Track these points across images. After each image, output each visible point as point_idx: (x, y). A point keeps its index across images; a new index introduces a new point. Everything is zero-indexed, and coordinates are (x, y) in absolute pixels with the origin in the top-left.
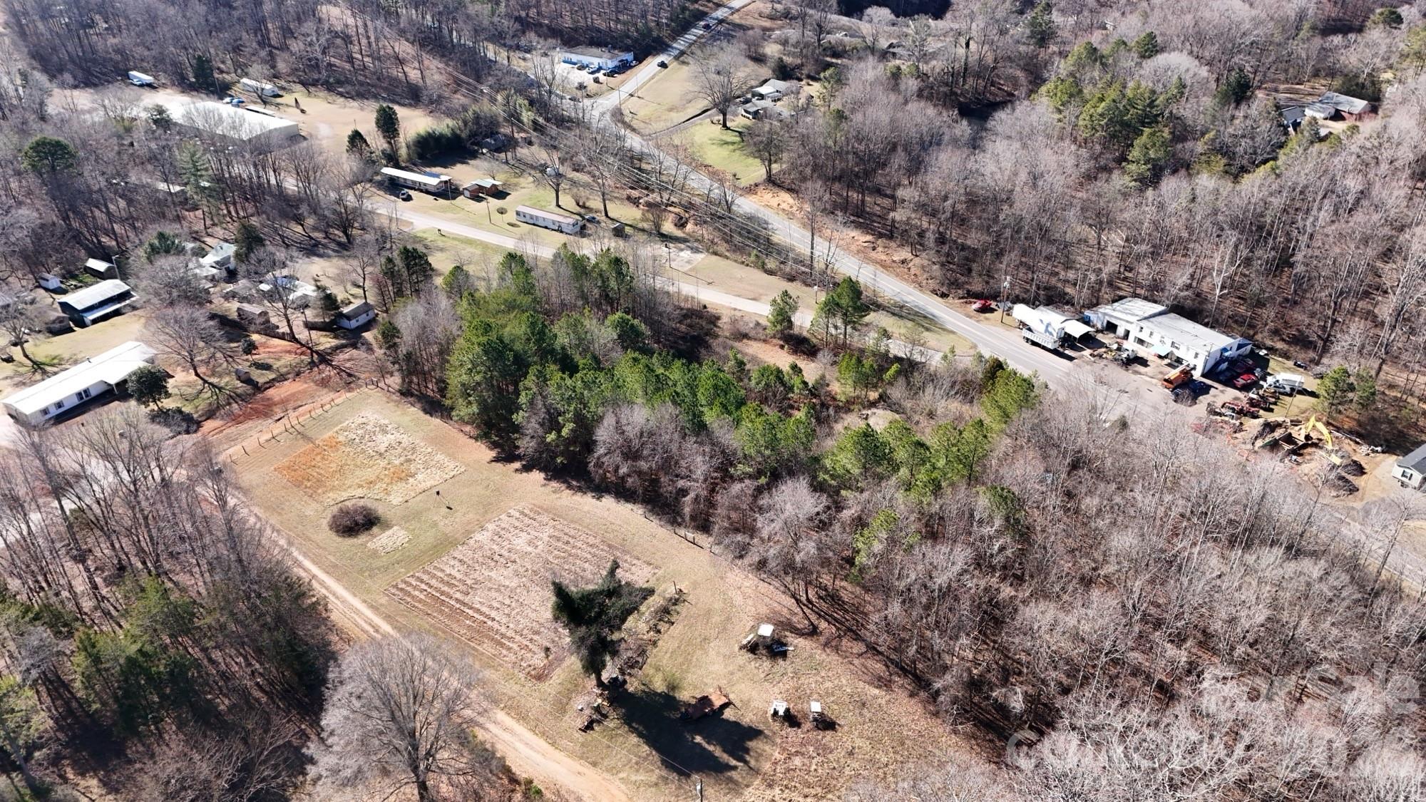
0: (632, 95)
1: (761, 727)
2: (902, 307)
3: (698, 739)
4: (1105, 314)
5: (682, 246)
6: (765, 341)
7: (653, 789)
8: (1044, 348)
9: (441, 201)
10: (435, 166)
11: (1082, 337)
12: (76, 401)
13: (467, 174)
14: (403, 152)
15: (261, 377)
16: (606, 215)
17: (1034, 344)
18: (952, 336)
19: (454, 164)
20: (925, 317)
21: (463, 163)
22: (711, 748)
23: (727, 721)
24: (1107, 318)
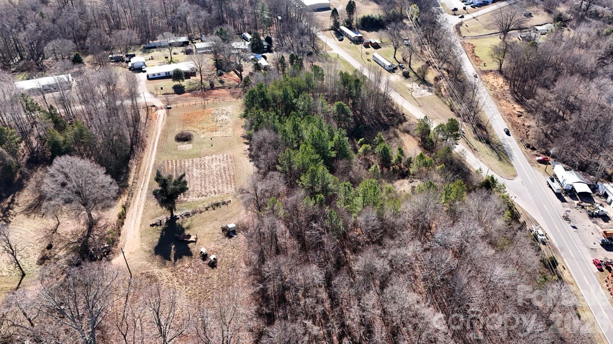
0: (474, 18)
1: (194, 254)
2: (499, 146)
3: (173, 247)
4: (605, 187)
5: (427, 87)
6: (414, 137)
7: (143, 252)
8: (553, 190)
9: (353, 44)
10: (364, 30)
11: (580, 193)
12: (164, 75)
13: (372, 37)
14: (355, 22)
15: (217, 84)
16: (410, 66)
17: (550, 187)
18: (510, 167)
19: (372, 31)
20: (506, 154)
21: (376, 31)
22: (172, 251)
23: (188, 246)
24: (605, 190)
